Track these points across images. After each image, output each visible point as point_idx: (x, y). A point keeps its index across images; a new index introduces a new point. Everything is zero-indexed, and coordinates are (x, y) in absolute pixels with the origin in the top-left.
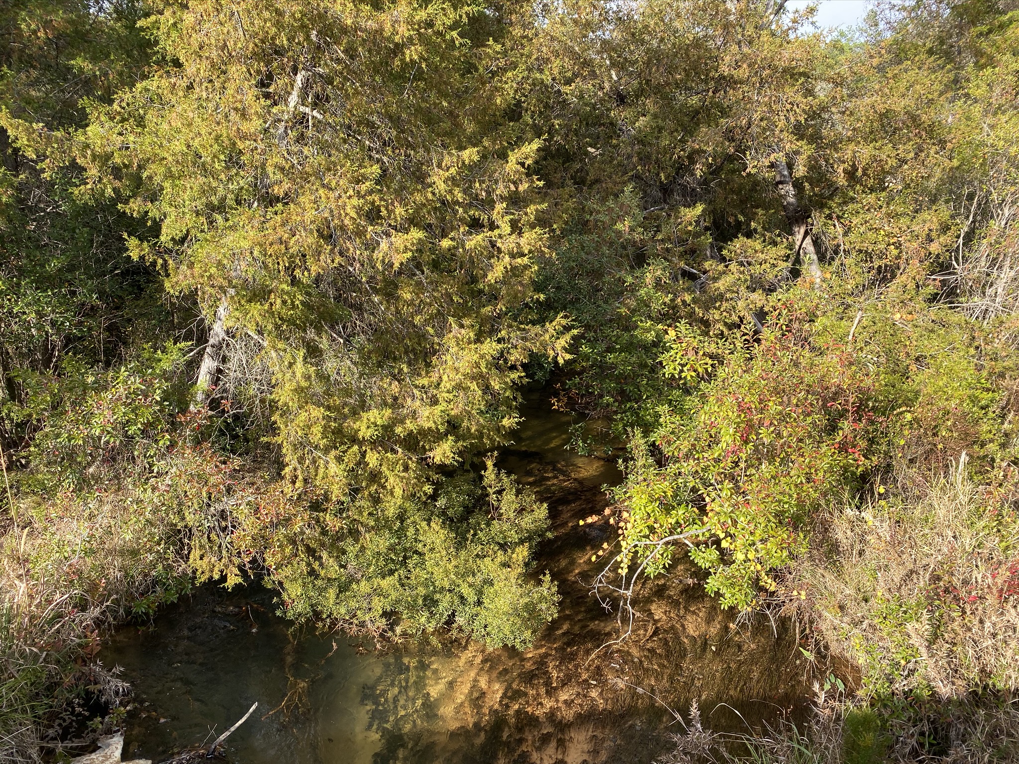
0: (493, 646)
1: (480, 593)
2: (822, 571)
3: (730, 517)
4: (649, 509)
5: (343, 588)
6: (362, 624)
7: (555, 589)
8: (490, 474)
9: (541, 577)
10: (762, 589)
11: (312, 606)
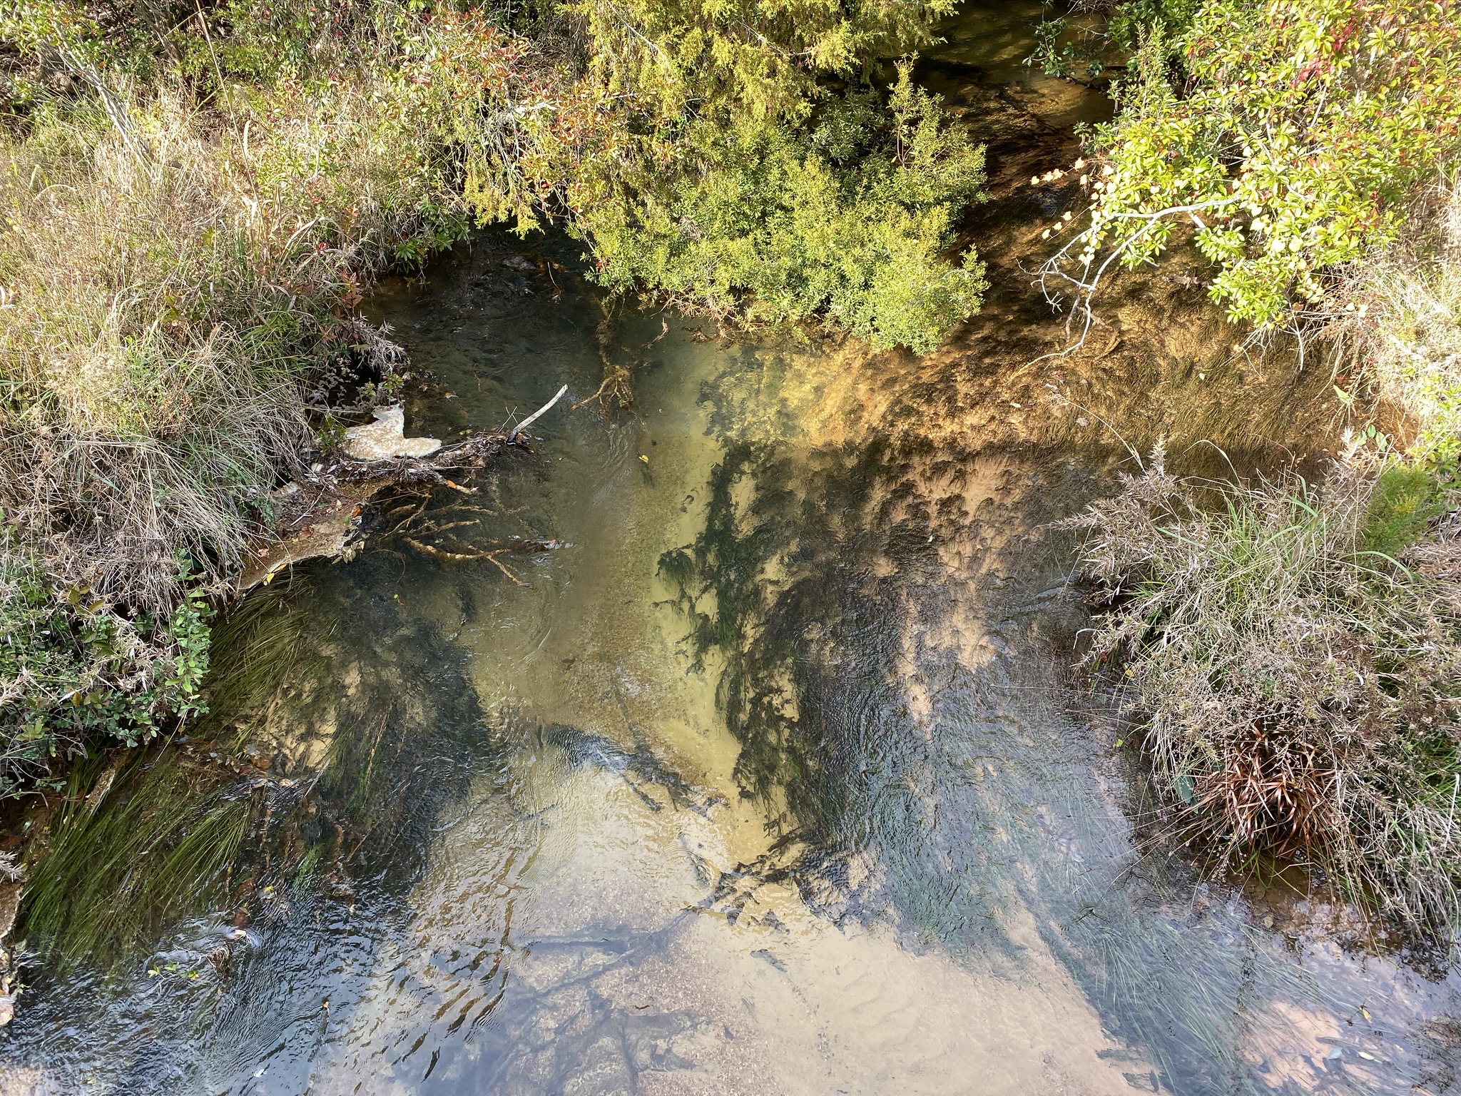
0: (880, 345)
1: (870, 272)
2: (1404, 277)
3: (1279, 181)
4: (1148, 163)
5: (676, 250)
6: (702, 302)
7: (981, 272)
8: (902, 91)
9: (963, 254)
10: (1296, 298)
11: (633, 270)
